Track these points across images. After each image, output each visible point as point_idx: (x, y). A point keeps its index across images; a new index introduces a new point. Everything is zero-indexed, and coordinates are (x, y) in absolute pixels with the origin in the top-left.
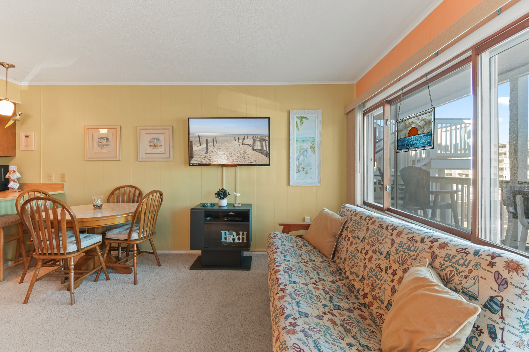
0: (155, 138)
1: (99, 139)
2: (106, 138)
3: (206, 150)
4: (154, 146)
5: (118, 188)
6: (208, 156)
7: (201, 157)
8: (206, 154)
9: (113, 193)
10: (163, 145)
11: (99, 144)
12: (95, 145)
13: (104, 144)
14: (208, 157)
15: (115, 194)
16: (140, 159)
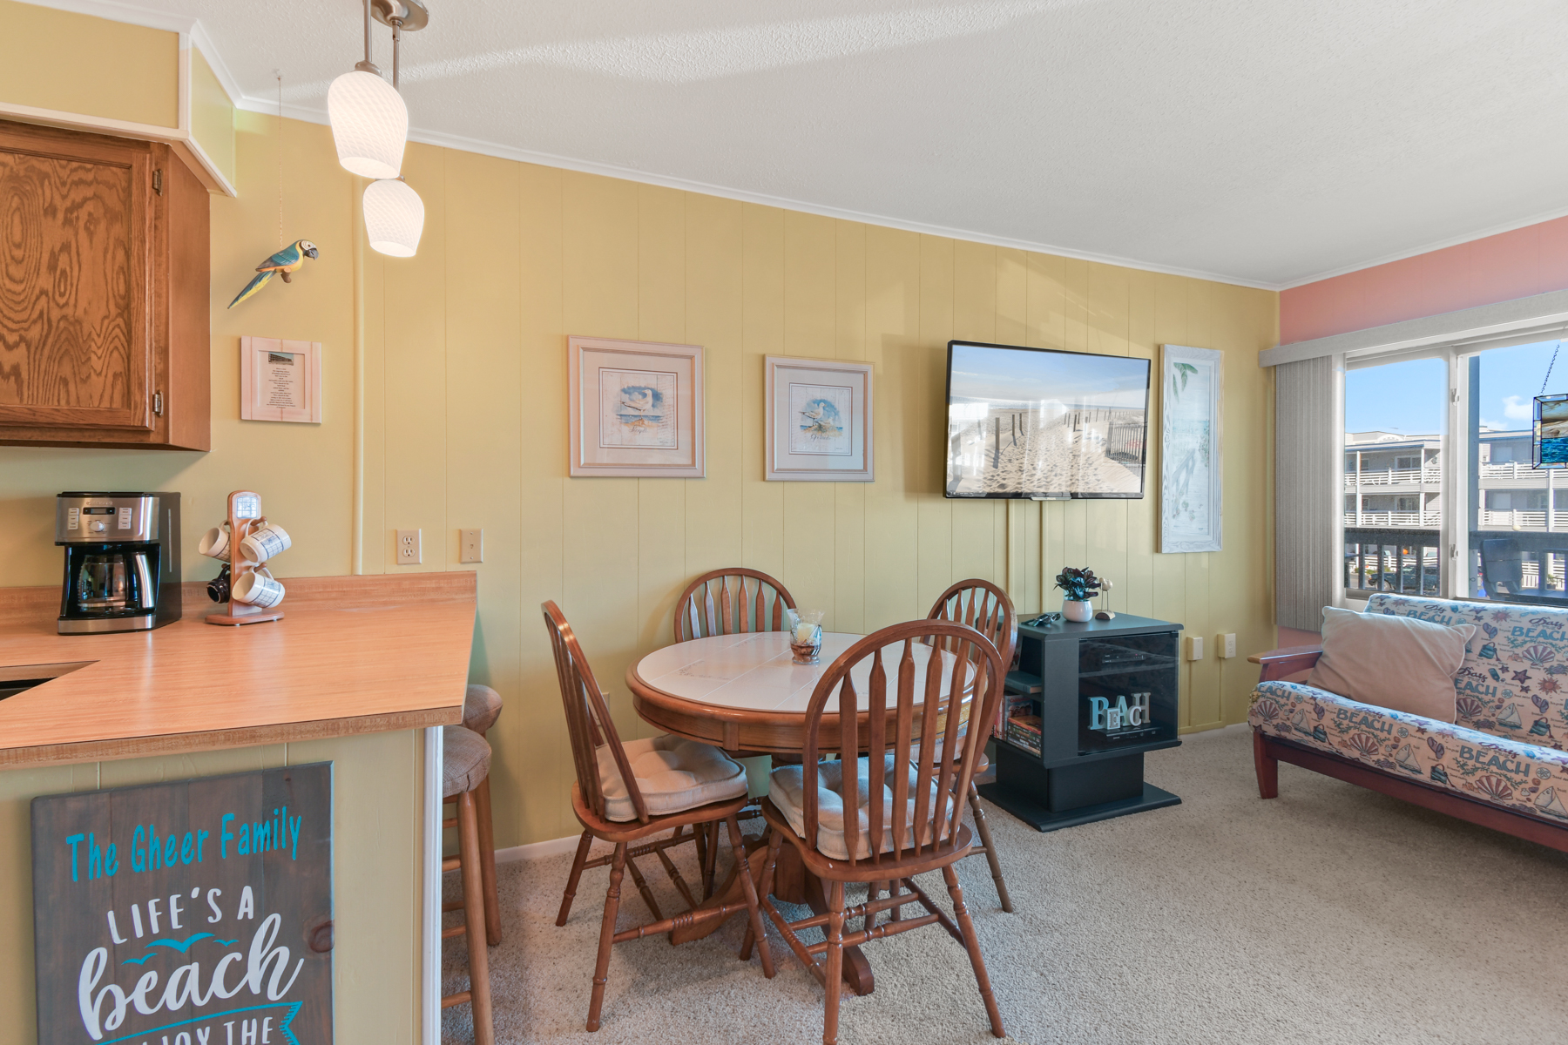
0: (821, 401)
1: (623, 394)
2: (652, 389)
4: (815, 430)
5: (701, 582)
6: (998, 475)
9: (695, 587)
10: (845, 426)
11: (623, 412)
13: (642, 413)
15: (691, 601)
16: (773, 472)
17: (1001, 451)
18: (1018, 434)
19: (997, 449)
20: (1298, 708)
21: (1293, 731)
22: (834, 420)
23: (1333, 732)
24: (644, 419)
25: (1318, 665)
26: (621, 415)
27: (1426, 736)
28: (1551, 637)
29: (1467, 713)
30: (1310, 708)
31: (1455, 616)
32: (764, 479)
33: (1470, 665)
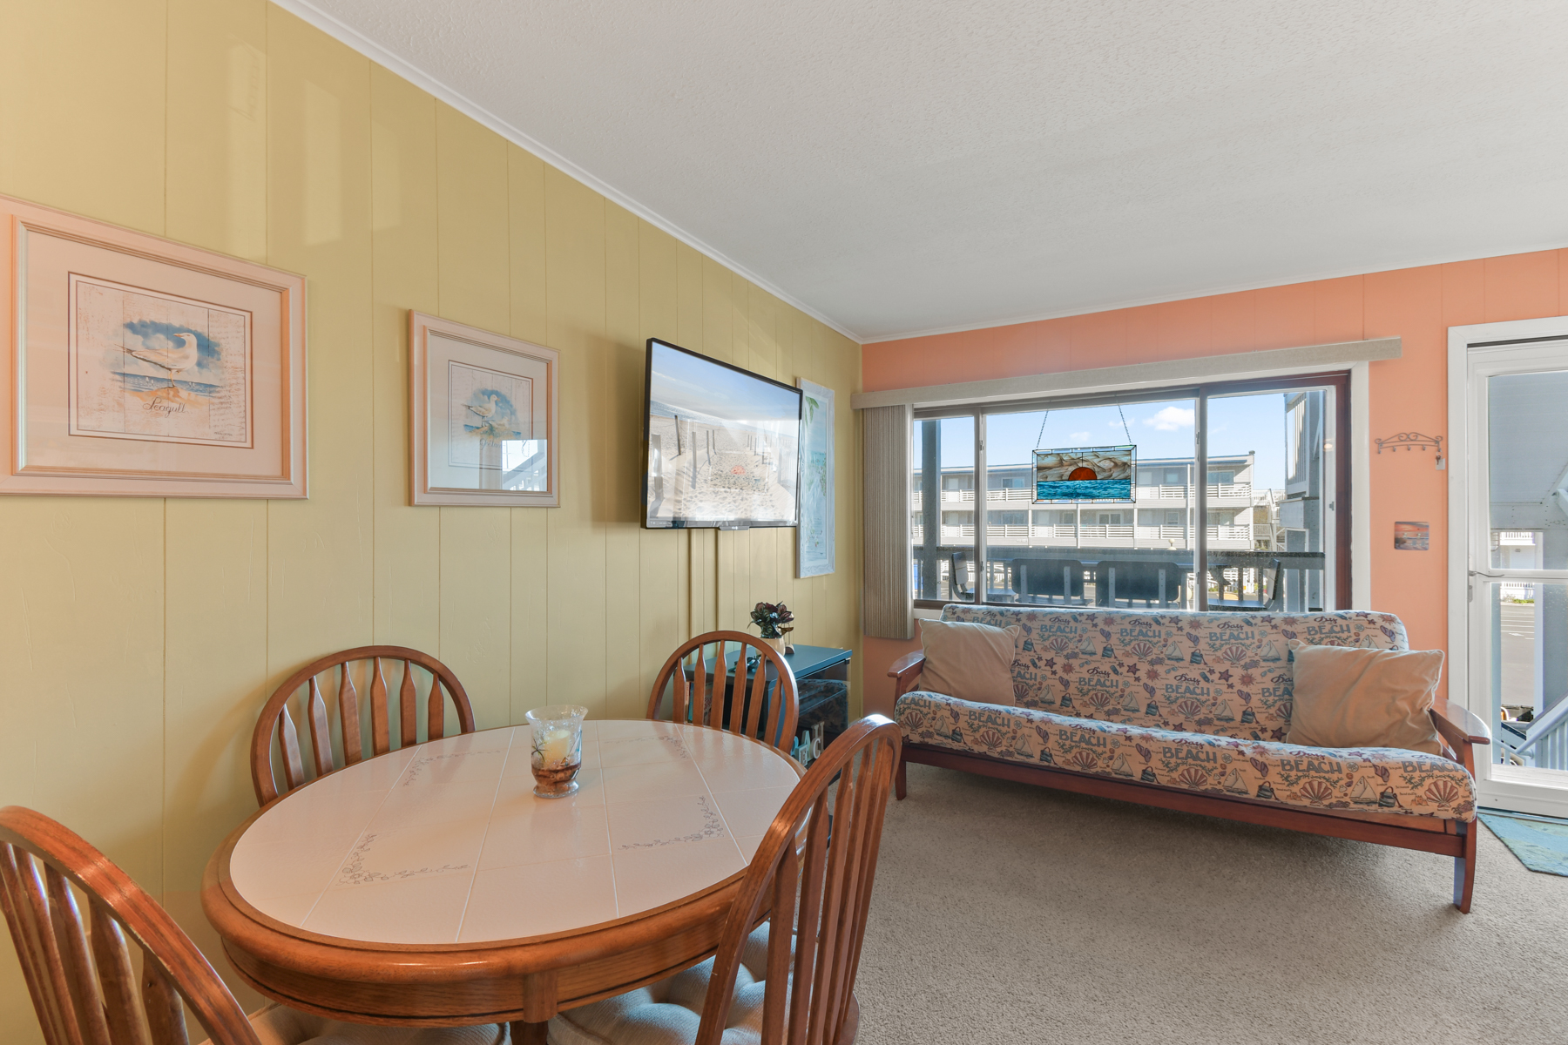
0: (493, 392)
1: (129, 333)
4: (483, 432)
5: (302, 678)
6: (696, 496)
16: (425, 491)
17: (698, 470)
18: (712, 453)
19: (695, 467)
20: (939, 715)
21: (936, 736)
22: (508, 417)
23: (968, 732)
24: (179, 386)
25: (925, 670)
26: (124, 375)
27: (1034, 726)
28: (1063, 631)
29: (1022, 698)
30: (947, 713)
31: (1004, 620)
32: (410, 502)
33: (1019, 657)
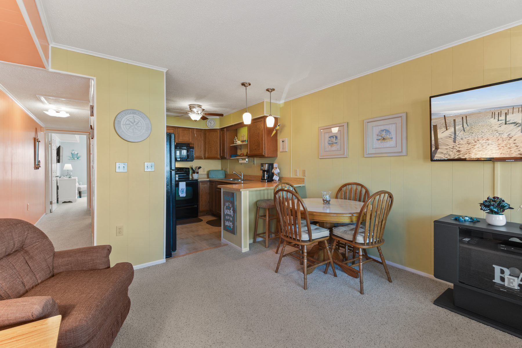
0: (384, 130)
2: (335, 136)
3: (453, 137)
4: (382, 140)
5: (345, 185)
6: (456, 146)
7: (448, 147)
8: (454, 142)
9: (340, 189)
10: (394, 137)
11: (329, 143)
12: (327, 144)
13: (333, 142)
14: (457, 148)
15: (342, 190)
17: (457, 135)
19: (455, 133)
22: (389, 135)
32: (364, 157)
